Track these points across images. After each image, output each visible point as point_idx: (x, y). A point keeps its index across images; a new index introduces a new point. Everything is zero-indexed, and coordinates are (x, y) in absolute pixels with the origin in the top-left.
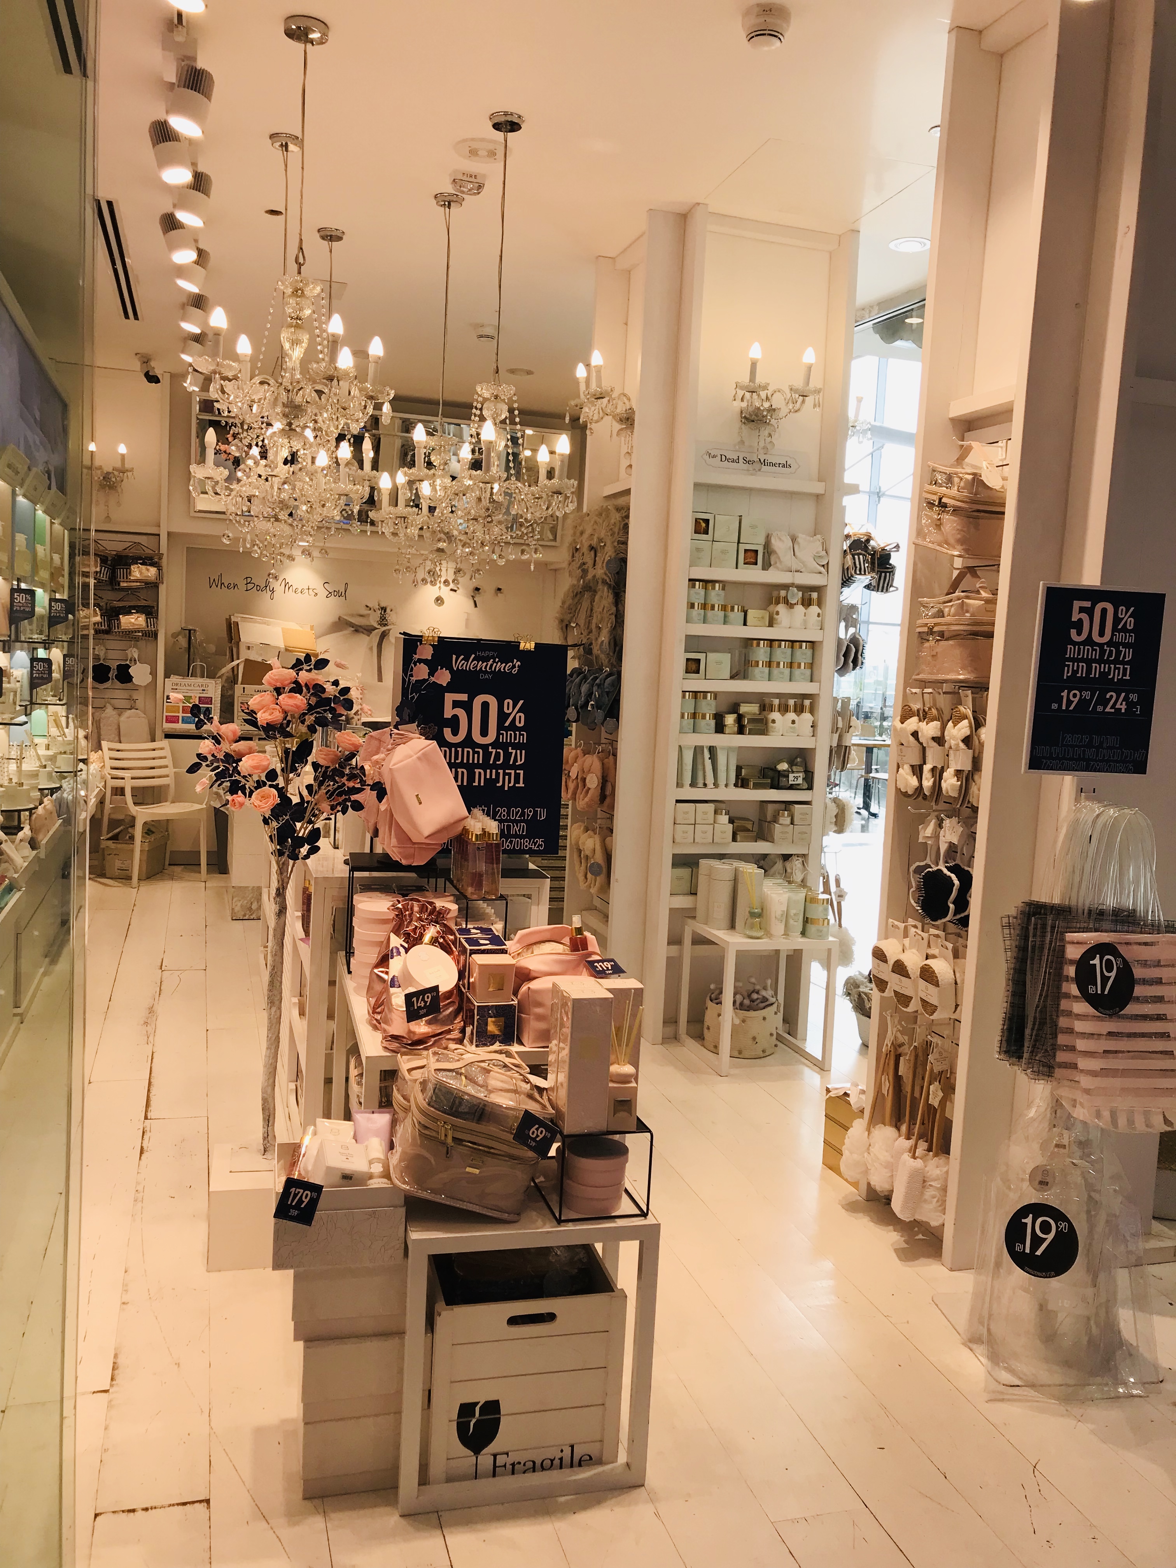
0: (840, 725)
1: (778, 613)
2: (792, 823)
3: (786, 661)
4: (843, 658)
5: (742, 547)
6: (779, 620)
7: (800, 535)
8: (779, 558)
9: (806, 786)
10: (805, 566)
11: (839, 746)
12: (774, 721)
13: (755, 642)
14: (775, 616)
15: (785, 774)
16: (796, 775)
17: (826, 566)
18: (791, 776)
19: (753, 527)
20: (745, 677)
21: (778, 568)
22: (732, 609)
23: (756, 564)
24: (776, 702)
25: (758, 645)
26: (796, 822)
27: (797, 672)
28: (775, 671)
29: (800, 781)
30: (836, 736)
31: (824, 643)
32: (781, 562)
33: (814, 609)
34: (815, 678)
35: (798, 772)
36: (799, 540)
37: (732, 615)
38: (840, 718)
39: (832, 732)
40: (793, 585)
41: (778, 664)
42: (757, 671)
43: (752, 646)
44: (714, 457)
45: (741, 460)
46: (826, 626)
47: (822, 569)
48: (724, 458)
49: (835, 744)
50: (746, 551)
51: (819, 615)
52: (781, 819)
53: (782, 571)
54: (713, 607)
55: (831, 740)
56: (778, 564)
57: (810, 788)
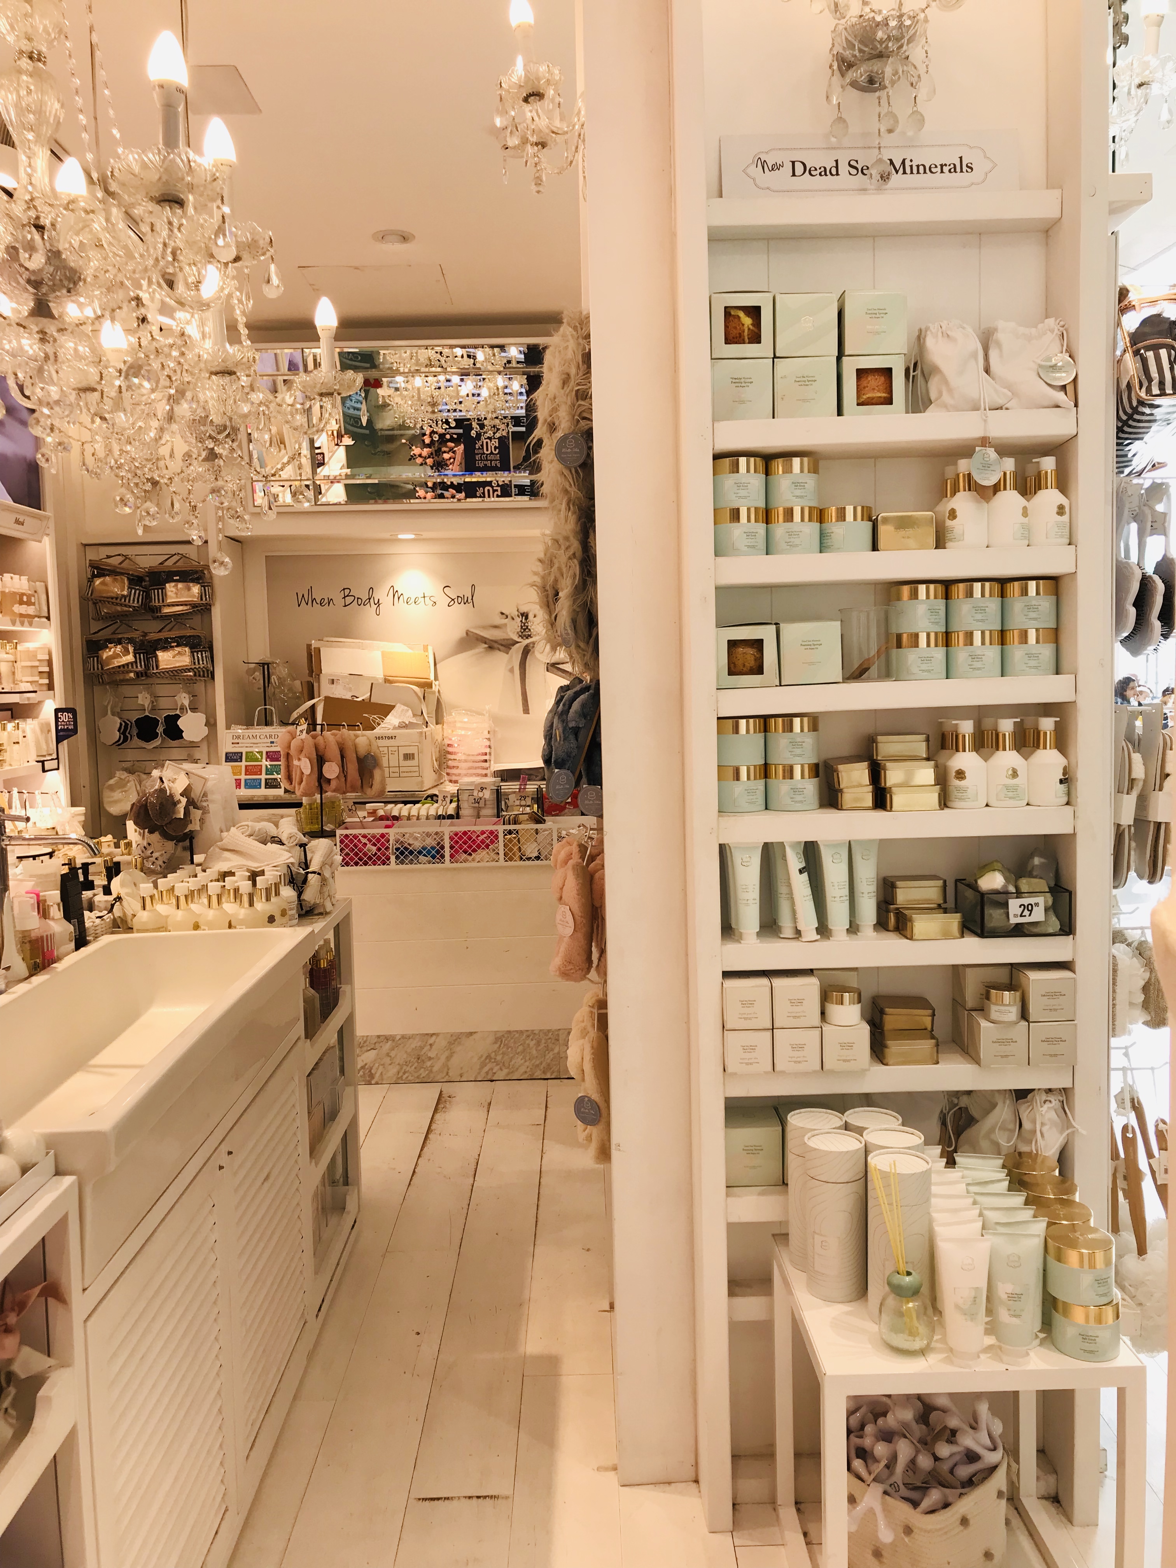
0: (1139, 772)
1: (953, 514)
2: (1024, 1015)
3: (987, 627)
4: (1132, 612)
5: (850, 367)
6: (957, 531)
7: (1001, 324)
8: (946, 382)
9: (1054, 925)
10: (1015, 394)
11: (1140, 821)
12: (960, 775)
13: (906, 590)
14: (949, 523)
15: (1000, 899)
16: (1026, 901)
17: (1072, 389)
18: (1014, 905)
19: (876, 314)
20: (888, 673)
21: (946, 407)
22: (841, 515)
23: (889, 401)
24: (967, 727)
25: (914, 595)
26: (1033, 1013)
27: (1017, 652)
28: (961, 654)
29: (1038, 915)
30: (1130, 802)
31: (1079, 576)
32: (950, 391)
33: (1050, 497)
34: (1065, 664)
35: (1032, 893)
36: (1000, 336)
37: (836, 530)
38: (1137, 758)
39: (1119, 791)
40: (985, 442)
41: (969, 636)
42: (911, 657)
43: (899, 598)
44: (776, 167)
45: (844, 168)
46: (1081, 536)
47: (1061, 396)
48: (799, 168)
49: (1127, 819)
50: (861, 373)
51: (1061, 510)
52: (993, 1008)
53: (957, 409)
54: (789, 514)
55: (1117, 809)
56: (946, 397)
57: (1068, 929)
